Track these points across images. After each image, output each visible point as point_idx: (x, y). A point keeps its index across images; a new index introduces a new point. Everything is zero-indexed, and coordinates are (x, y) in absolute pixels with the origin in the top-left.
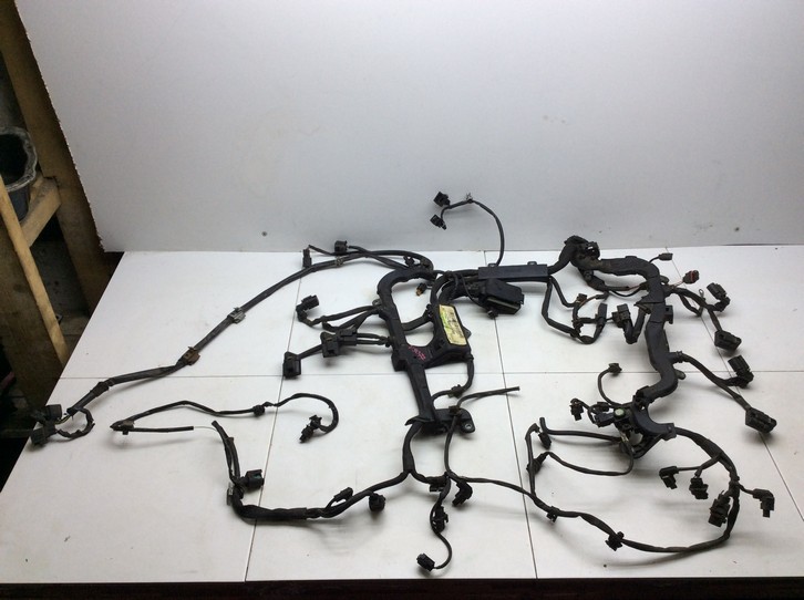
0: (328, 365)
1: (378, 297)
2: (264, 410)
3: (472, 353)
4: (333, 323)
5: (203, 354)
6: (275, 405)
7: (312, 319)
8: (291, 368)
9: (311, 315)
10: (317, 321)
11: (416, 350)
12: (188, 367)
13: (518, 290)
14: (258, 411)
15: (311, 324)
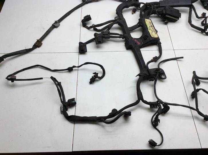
0: (98, 47)
1: (116, 15)
2: (72, 69)
3: (160, 41)
4: (98, 28)
5: (44, 42)
6: (77, 67)
7: (89, 26)
8: (82, 49)
9: (89, 24)
10: (91, 27)
11: (136, 40)
12: (38, 49)
13: (178, 11)
14: (70, 70)
15: (89, 28)
